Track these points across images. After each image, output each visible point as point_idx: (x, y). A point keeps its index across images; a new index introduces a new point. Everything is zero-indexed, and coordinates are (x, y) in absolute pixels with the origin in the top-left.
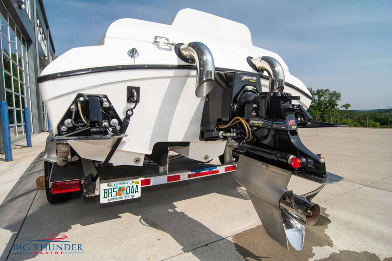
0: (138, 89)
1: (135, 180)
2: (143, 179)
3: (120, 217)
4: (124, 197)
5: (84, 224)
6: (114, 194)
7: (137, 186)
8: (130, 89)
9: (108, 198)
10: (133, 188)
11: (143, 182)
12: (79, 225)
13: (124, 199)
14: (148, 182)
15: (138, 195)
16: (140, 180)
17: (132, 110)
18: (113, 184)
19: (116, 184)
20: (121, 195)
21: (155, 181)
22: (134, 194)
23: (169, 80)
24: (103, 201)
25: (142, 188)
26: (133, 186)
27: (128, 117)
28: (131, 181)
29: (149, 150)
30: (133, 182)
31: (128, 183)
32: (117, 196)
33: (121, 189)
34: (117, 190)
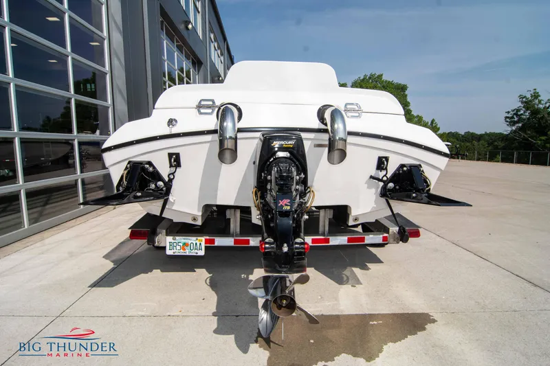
0: (178, 155)
1: (199, 238)
2: (208, 238)
3: (195, 271)
4: (188, 252)
5: (162, 271)
6: (178, 248)
7: (200, 244)
8: (170, 155)
9: (173, 251)
10: (196, 245)
11: (207, 241)
12: (159, 270)
13: (187, 254)
14: (213, 241)
15: (202, 253)
16: (203, 239)
17: (173, 174)
18: (177, 238)
19: (181, 239)
20: (185, 250)
21: (220, 241)
22: (198, 252)
23: (208, 144)
24: (169, 252)
25: (205, 247)
26: (196, 244)
27: (171, 180)
28: (194, 238)
29: (199, 211)
30: (197, 239)
31: (192, 240)
32: (182, 251)
33: (186, 244)
34: (181, 245)
